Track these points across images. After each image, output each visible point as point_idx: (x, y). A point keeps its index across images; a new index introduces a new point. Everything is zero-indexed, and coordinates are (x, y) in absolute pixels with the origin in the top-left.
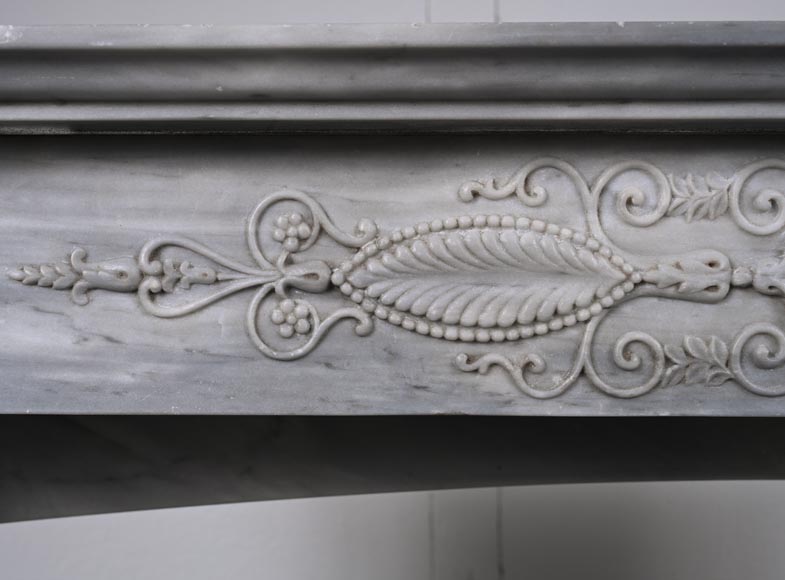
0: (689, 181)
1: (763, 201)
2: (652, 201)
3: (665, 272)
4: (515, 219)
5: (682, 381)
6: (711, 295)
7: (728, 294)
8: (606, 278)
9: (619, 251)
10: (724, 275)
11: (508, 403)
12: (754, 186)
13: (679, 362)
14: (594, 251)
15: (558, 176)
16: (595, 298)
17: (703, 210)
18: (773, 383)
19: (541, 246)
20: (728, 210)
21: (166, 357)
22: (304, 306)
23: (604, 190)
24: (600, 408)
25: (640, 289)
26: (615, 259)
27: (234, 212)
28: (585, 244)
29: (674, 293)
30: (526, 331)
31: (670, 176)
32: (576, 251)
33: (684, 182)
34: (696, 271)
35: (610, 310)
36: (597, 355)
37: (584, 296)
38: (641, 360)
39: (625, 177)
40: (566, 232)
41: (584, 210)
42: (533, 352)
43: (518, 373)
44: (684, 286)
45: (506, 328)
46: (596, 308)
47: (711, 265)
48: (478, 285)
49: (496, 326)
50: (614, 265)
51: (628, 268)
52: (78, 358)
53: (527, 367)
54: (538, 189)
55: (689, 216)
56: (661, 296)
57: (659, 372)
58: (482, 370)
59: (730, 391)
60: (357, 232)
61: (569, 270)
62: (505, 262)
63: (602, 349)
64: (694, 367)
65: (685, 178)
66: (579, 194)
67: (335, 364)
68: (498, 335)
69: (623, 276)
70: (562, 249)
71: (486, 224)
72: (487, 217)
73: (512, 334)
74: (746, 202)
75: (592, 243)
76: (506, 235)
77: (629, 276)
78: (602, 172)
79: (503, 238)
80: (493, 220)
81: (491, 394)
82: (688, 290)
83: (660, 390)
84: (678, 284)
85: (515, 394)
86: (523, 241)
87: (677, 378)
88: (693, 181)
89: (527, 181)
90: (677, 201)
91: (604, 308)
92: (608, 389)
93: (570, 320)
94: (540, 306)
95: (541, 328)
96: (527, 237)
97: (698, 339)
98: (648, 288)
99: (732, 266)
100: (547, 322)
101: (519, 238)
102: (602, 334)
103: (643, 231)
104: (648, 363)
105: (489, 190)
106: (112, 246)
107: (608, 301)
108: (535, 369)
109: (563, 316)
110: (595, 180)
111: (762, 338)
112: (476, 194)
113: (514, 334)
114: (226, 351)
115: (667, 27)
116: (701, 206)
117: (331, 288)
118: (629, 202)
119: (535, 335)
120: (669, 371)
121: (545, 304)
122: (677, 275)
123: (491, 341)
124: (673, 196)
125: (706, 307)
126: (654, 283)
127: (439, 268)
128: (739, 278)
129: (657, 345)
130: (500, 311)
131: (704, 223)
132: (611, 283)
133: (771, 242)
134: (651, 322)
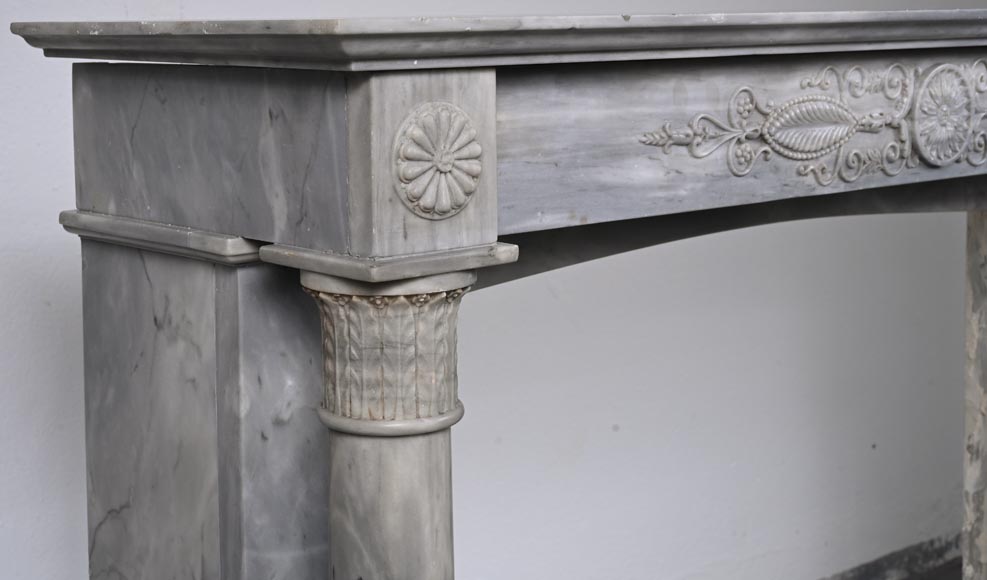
1: (895, 83)
3: (867, 119)
5: (867, 172)
7: (885, 129)
9: (852, 110)
10: (884, 119)
11: (814, 189)
12: (893, 75)
13: (867, 162)
14: (846, 111)
15: (832, 74)
17: (876, 88)
18: (894, 169)
19: (830, 109)
20: (884, 87)
21: (698, 179)
22: (750, 147)
24: (842, 188)
26: (853, 114)
27: (727, 97)
28: (843, 108)
29: (869, 129)
32: (841, 111)
34: (876, 118)
37: (844, 133)
42: (823, 162)
43: (820, 174)
45: (818, 151)
47: (881, 115)
50: (853, 117)
51: (857, 118)
52: (666, 184)
55: (872, 91)
56: (865, 131)
57: (861, 168)
58: (808, 174)
59: (881, 175)
60: (768, 106)
64: (871, 164)
66: (838, 82)
67: (758, 176)
68: (815, 155)
69: (856, 122)
71: (813, 99)
72: (813, 96)
74: (890, 83)
75: (845, 107)
78: (846, 71)
79: (818, 106)
80: (815, 97)
81: (809, 186)
82: (875, 127)
83: (860, 177)
84: (871, 125)
85: (816, 184)
86: (824, 107)
87: (866, 170)
93: (837, 145)
94: (830, 140)
95: (828, 150)
96: (826, 105)
97: (872, 151)
100: (831, 147)
105: (813, 82)
106: (684, 121)
109: (836, 143)
110: (844, 74)
111: (892, 149)
112: (808, 84)
113: (820, 154)
114: (720, 173)
116: (876, 86)
117: (762, 137)
120: (864, 167)
121: (834, 138)
122: (871, 120)
123: (813, 158)
124: (868, 82)
125: (878, 135)
126: (865, 125)
128: (888, 120)
129: (862, 156)
131: (875, 94)
132: (853, 126)
133: (894, 102)
134: (859, 144)
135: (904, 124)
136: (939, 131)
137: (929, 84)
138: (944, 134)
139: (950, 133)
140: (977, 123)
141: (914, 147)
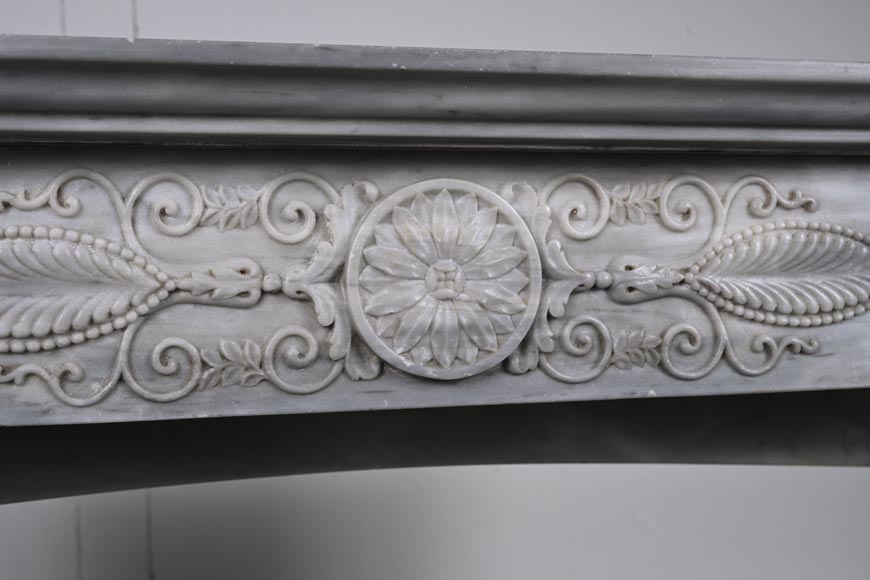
0: (221, 193)
1: (290, 211)
2: (186, 212)
3: (198, 279)
4: (48, 229)
5: (219, 383)
6: (243, 300)
7: (260, 301)
8: (140, 286)
9: (154, 260)
10: (255, 282)
11: (46, 412)
12: (283, 197)
13: (216, 365)
14: (128, 261)
15: (92, 187)
16: (131, 306)
17: (235, 221)
18: (304, 382)
19: (74, 256)
20: (258, 220)
23: (137, 201)
24: (140, 413)
25: (173, 297)
26: (150, 268)
28: (119, 254)
29: (207, 299)
30: (62, 340)
31: (203, 188)
32: (111, 261)
33: (215, 194)
34: (229, 278)
35: (147, 317)
36: (135, 363)
37: (119, 304)
38: (179, 365)
39: (159, 188)
40: (100, 242)
41: (119, 221)
42: (70, 361)
43: (54, 382)
44: (216, 293)
45: (41, 338)
46: (132, 316)
47: (243, 272)
48: (11, 295)
49: (31, 337)
50: (149, 274)
51: (162, 276)
53: (64, 376)
54: (71, 199)
55: (222, 226)
56: (196, 303)
57: (196, 375)
58: (18, 381)
59: (265, 391)
61: (104, 279)
62: (38, 272)
63: (139, 355)
64: (229, 369)
65: (217, 189)
66: (114, 204)
68: (33, 345)
69: (157, 285)
70: (96, 259)
71: (18, 235)
72: (19, 227)
73: (48, 344)
74: (275, 212)
75: (126, 253)
76: (39, 246)
77: (163, 284)
78: (136, 183)
79: (36, 248)
80: (25, 230)
81: (29, 404)
82: (221, 296)
83: (197, 393)
84: (211, 291)
85: (53, 403)
86: (57, 252)
87: (213, 381)
88: (225, 192)
89: (60, 192)
90: (209, 212)
91: (140, 316)
92: (147, 394)
93: (106, 328)
94: (74, 315)
95: (77, 337)
96: (60, 248)
97: (234, 343)
98: (182, 295)
99: (264, 274)
100: (84, 330)
101: (53, 248)
102: (140, 341)
103: (177, 241)
104: (185, 367)
105: (20, 201)
107: (143, 309)
108: (72, 377)
109: (99, 324)
110: (130, 190)
111: (293, 340)
112: (7, 205)
113: (50, 343)
115: (175, 44)
116: (232, 216)
118: (163, 213)
119: (72, 344)
120: (206, 374)
121: (80, 314)
122: (210, 282)
123: (26, 352)
124: (206, 207)
125: (240, 312)
126: (188, 291)
128: (269, 284)
129: (194, 351)
130: (33, 321)
131: (236, 233)
132: (146, 291)
133: (299, 250)
134: (187, 328)
135: (322, 294)
136: (429, 311)
137: (389, 217)
138: (445, 316)
139: (469, 314)
140: (557, 300)
141: (357, 340)
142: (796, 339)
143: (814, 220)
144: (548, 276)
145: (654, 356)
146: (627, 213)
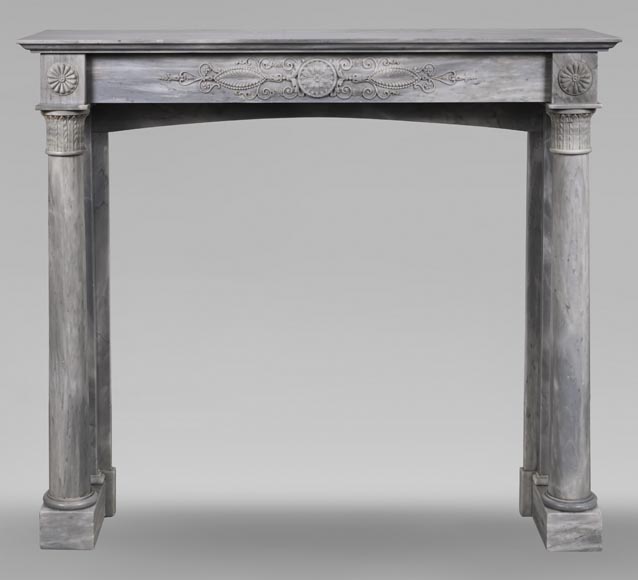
2: (269, 65)
3: (271, 77)
4: (245, 68)
6: (279, 81)
8: (261, 78)
11: (244, 100)
12: (287, 62)
15: (253, 60)
16: (259, 82)
21: (184, 93)
22: (208, 83)
23: (261, 62)
24: (260, 101)
25: (267, 80)
27: (197, 66)
29: (272, 81)
30: (247, 88)
31: (272, 60)
39: (264, 60)
40: (254, 70)
41: (257, 66)
42: (248, 92)
46: (259, 84)
48: (239, 79)
52: (168, 93)
53: (247, 94)
54: (249, 62)
56: (270, 81)
59: (283, 98)
60: (218, 70)
61: (254, 77)
62: (243, 75)
63: (260, 91)
66: (257, 63)
67: (214, 94)
69: (263, 78)
70: (253, 73)
77: (265, 78)
78: (261, 60)
81: (241, 99)
83: (270, 98)
88: (276, 61)
89: (247, 61)
90: (273, 64)
91: (261, 84)
92: (261, 98)
99: (283, 76)
102: (260, 88)
103: (267, 70)
104: (268, 93)
105: (241, 63)
106: (175, 73)
107: (261, 82)
108: (249, 94)
110: (259, 61)
112: (238, 63)
113: (245, 88)
114: (195, 91)
117: (213, 80)
118: (265, 65)
119: (249, 88)
122: (273, 78)
127: (232, 77)
130: (243, 84)
133: (290, 72)
134: (269, 86)
135: (294, 80)
136: (314, 84)
137: (306, 66)
138: (317, 85)
139: (321, 85)
140: (340, 82)
141: (300, 89)
142: (394, 92)
143: (398, 66)
144: (338, 77)
145: (360, 94)
146: (356, 65)
